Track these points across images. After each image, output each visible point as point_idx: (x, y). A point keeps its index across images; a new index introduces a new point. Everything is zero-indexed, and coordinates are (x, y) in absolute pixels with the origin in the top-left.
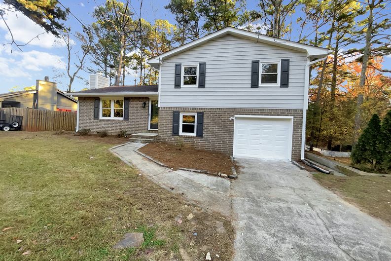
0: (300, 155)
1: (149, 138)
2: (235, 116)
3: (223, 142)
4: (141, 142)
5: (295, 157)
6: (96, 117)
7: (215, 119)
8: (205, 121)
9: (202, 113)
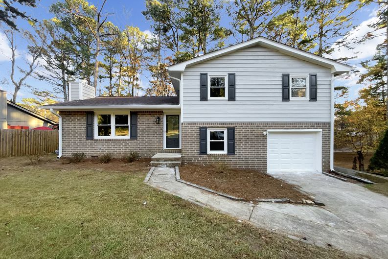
0: (330, 166)
1: (175, 161)
2: (268, 130)
3: (256, 158)
4: (167, 166)
5: (325, 168)
6: (90, 136)
7: (248, 135)
8: (237, 137)
9: (233, 128)
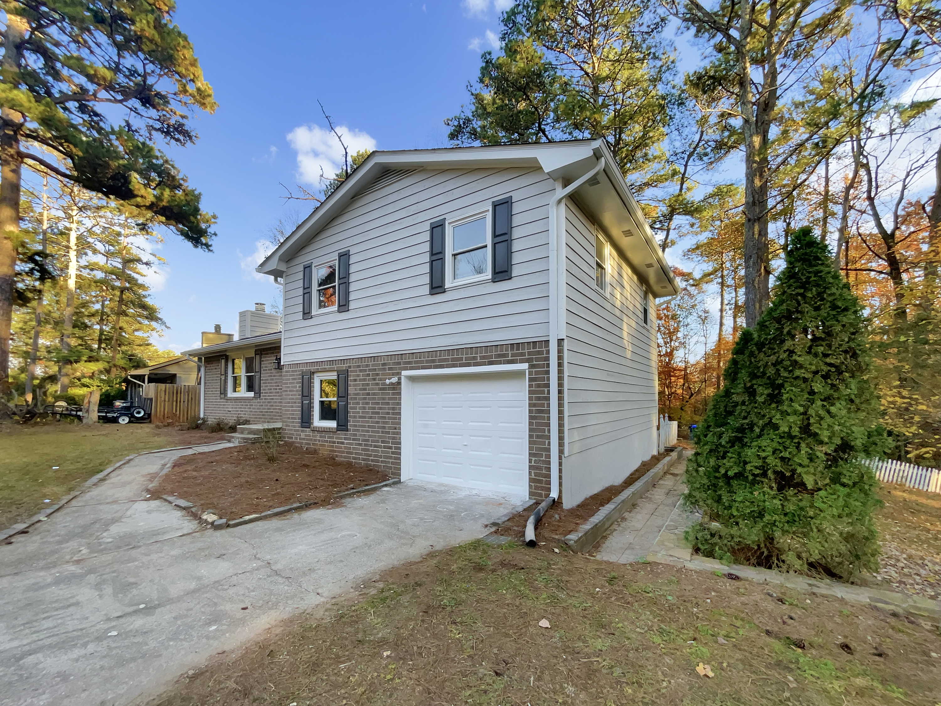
0: (550, 483)
2: (404, 373)
3: (382, 442)
7: (368, 385)
8: (351, 390)
9: (346, 372)
